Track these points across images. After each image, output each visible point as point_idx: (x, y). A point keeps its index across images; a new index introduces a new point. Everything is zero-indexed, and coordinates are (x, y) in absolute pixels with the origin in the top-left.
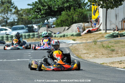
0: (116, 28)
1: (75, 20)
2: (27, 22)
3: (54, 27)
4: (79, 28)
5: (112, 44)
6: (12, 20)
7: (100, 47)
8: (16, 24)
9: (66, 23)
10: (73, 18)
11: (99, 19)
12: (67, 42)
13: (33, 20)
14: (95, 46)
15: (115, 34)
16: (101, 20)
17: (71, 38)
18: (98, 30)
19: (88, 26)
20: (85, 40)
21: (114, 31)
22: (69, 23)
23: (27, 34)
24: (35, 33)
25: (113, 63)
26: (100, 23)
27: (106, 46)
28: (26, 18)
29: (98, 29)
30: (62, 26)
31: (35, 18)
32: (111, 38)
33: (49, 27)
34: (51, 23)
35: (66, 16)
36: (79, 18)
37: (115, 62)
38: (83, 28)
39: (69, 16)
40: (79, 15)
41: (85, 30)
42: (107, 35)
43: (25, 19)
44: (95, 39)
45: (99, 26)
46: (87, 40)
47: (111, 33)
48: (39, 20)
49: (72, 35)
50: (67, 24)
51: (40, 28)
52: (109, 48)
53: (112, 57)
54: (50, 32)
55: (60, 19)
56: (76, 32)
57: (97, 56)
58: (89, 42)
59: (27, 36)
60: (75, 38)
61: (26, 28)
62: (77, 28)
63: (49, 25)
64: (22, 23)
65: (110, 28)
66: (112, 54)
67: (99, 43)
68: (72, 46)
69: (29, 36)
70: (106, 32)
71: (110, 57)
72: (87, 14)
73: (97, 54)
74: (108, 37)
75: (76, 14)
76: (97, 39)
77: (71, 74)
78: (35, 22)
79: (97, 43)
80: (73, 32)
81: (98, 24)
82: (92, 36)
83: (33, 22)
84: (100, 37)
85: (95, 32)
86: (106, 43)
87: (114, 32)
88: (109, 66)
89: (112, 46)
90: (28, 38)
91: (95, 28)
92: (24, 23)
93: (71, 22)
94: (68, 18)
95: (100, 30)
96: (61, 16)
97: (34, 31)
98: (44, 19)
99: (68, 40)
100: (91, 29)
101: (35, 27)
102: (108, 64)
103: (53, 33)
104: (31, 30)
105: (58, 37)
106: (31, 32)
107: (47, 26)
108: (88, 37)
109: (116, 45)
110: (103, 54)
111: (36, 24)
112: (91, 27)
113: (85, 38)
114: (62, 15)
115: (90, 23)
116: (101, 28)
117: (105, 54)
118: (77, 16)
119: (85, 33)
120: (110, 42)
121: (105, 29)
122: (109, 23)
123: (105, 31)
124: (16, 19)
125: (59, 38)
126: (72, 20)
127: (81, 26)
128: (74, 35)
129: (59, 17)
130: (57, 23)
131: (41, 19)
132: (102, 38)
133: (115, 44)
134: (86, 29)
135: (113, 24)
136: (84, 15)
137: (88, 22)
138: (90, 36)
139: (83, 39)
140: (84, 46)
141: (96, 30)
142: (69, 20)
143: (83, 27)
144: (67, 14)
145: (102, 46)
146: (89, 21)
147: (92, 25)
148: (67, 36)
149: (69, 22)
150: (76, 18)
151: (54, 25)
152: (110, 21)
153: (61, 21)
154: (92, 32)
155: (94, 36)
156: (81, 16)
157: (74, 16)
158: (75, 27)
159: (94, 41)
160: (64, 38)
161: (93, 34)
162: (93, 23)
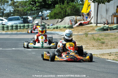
0: (107, 21)
1: (68, 13)
2: (22, 13)
3: (47, 19)
4: (71, 21)
5: (102, 37)
6: (9, 11)
7: (90, 40)
8: (12, 15)
9: (59, 15)
10: (66, 12)
11: (90, 13)
12: (59, 34)
13: (28, 11)
14: (86, 39)
15: (105, 28)
16: (93, 14)
17: (63, 30)
18: (90, 23)
19: (79, 19)
20: (77, 32)
21: (104, 24)
22: (62, 16)
23: (22, 25)
24: (30, 24)
25: (103, 55)
26: (91, 17)
27: (96, 39)
28: (22, 10)
29: (89, 22)
30: (56, 18)
31: (30, 10)
32: (101, 31)
33: (43, 19)
34: (45, 15)
35: (59, 9)
36: (72, 11)
37: (105, 54)
38: (75, 21)
39: (62, 9)
40: (72, 8)
42: (98, 28)
43: (20, 10)
44: (87, 31)
45: (91, 20)
46: (78, 32)
47: (101, 26)
48: (33, 12)
49: (65, 27)
50: (61, 17)
51: (34, 20)
52: (99, 41)
53: (102, 49)
54: (44, 24)
55: (53, 12)
56: (69, 24)
57: (88, 47)
58: (80, 34)
59: (22, 26)
61: (21, 19)
62: (69, 21)
63: (43, 17)
64: (18, 14)
65: (101, 22)
66: (102, 46)
67: (90, 35)
69: (24, 26)
70: (97, 25)
71: (100, 49)
72: (79, 8)
73: (88, 45)
74: (98, 30)
75: (69, 7)
76: (88, 32)
78: (30, 14)
79: (88, 35)
80: (65, 24)
81: (90, 18)
82: (83, 29)
83: (28, 14)
84: (91, 30)
85: (87, 25)
86: (97, 35)
87: (104, 26)
88: (99, 58)
89: (103, 39)
90: (23, 29)
91: (86, 21)
92: (20, 14)
93: (64, 15)
94: (61, 11)
95: (91, 23)
96: (54, 9)
97: (29, 22)
98: (38, 11)
99: (61, 32)
100: (83, 22)
101: (30, 18)
102: (99, 56)
103: (47, 25)
104: (26, 21)
105: (51, 29)
106: (26, 23)
107: (41, 18)
108: (79, 30)
109: (106, 38)
110: (93, 46)
111: (31, 16)
112: (83, 20)
113: (77, 30)
114: (56, 8)
115: (82, 16)
116: (92, 21)
117: (96, 46)
118: (70, 9)
119: (77, 26)
120: (100, 35)
121: (96, 22)
122: (100, 17)
123: (95, 24)
124: (12, 11)
125: (53, 30)
126: (65, 13)
127: (74, 19)
128: (67, 27)
129: (53, 9)
130: (51, 16)
131: (36, 11)
132: (93, 31)
133: (105, 36)
134: (78, 22)
135: (104, 18)
136: (77, 9)
137: (80, 16)
138: (82, 29)
139: (75, 31)
140: (76, 38)
141: (87, 23)
142: (62, 13)
143: (75, 19)
144: (60, 7)
145: (92, 38)
146: (81, 14)
148: (60, 28)
149: (62, 14)
150: (69, 11)
151: (48, 17)
152: (101, 15)
153: (55, 13)
154: (84, 25)
155: (85, 29)
156: (73, 9)
157: (67, 9)
158: (67, 19)
159: (85, 34)
160: (57, 30)
161: (85, 27)
162: (85, 16)
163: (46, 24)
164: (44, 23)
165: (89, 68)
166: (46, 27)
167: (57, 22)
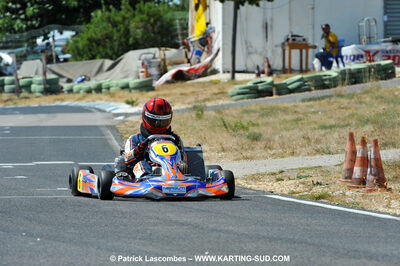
0: (266, 64)
1: (135, 39)
3: (66, 60)
4: (146, 65)
5: (253, 118)
7: (213, 128)
9: (104, 47)
10: (127, 33)
12: (108, 110)
14: (197, 124)
15: (261, 87)
16: (218, 41)
17: (120, 97)
18: (209, 70)
19: (174, 60)
21: (258, 75)
22: (116, 48)
24: (7, 79)
25: (255, 178)
27: (232, 124)
29: (206, 67)
30: (93, 57)
31: (6, 29)
33: (49, 60)
34: (56, 46)
35: (105, 24)
36: (148, 32)
37: (263, 175)
38: (159, 66)
39: (115, 25)
40: (148, 21)
41: (166, 71)
42: (237, 87)
44: (200, 99)
45: (212, 60)
46: (172, 103)
47: (248, 81)
48: (17, 36)
49: (126, 87)
50: (110, 52)
51: (21, 64)
52: (242, 132)
53: (252, 158)
54: (53, 76)
55: (85, 36)
56: (138, 77)
60: (135, 95)
62: (140, 65)
63: (50, 53)
65: (246, 66)
66: (253, 148)
67: (212, 114)
68: (123, 122)
70: (233, 77)
71: (246, 158)
72: (172, 20)
73: (206, 148)
74: (239, 94)
75: (137, 18)
76: (204, 101)
77: (122, 213)
78: (6, 42)
79: (205, 113)
80: (126, 77)
81: (209, 52)
82: (188, 91)
84: (215, 94)
85: (199, 77)
86: (234, 113)
87: (258, 80)
88: (244, 188)
89: (254, 125)
91: (197, 66)
93: (120, 45)
94: (112, 33)
95: (215, 72)
96: (88, 25)
97: (3, 71)
98: (33, 32)
99: (113, 104)
100: (185, 68)
101: (7, 58)
102: (241, 183)
103: (65, 80)
105: (78, 92)
107: (43, 57)
108: (175, 94)
109: (266, 120)
110: (223, 150)
111: (8, 51)
112: (186, 60)
113: (165, 95)
114: (92, 20)
115: (181, 48)
116: (218, 65)
117: (231, 150)
118: (142, 24)
119: (168, 82)
120: (246, 112)
121: (231, 69)
122: (244, 49)
123: (229, 76)
125: (84, 97)
126: (123, 39)
128: (131, 86)
129: (82, 27)
130: (77, 48)
131: (25, 34)
132: (220, 99)
133: (262, 116)
134: (169, 68)
135: (256, 52)
136: (165, 23)
137: (176, 46)
138: (184, 91)
141: (201, 71)
142: (115, 38)
143: (159, 60)
144: (109, 20)
145: (220, 124)
146: (180, 42)
147: (189, 56)
148: (108, 88)
149: (116, 43)
150: (137, 31)
151: (68, 53)
152: (246, 42)
153: (90, 40)
154: (189, 79)
155: (194, 92)
156: (153, 26)
157: (132, 25)
158: (133, 59)
159: (195, 108)
160: (99, 95)
161: (193, 85)
162: (192, 49)
163: (61, 76)
164: (54, 73)
165: (211, 226)
166: (62, 88)
167: (100, 70)
